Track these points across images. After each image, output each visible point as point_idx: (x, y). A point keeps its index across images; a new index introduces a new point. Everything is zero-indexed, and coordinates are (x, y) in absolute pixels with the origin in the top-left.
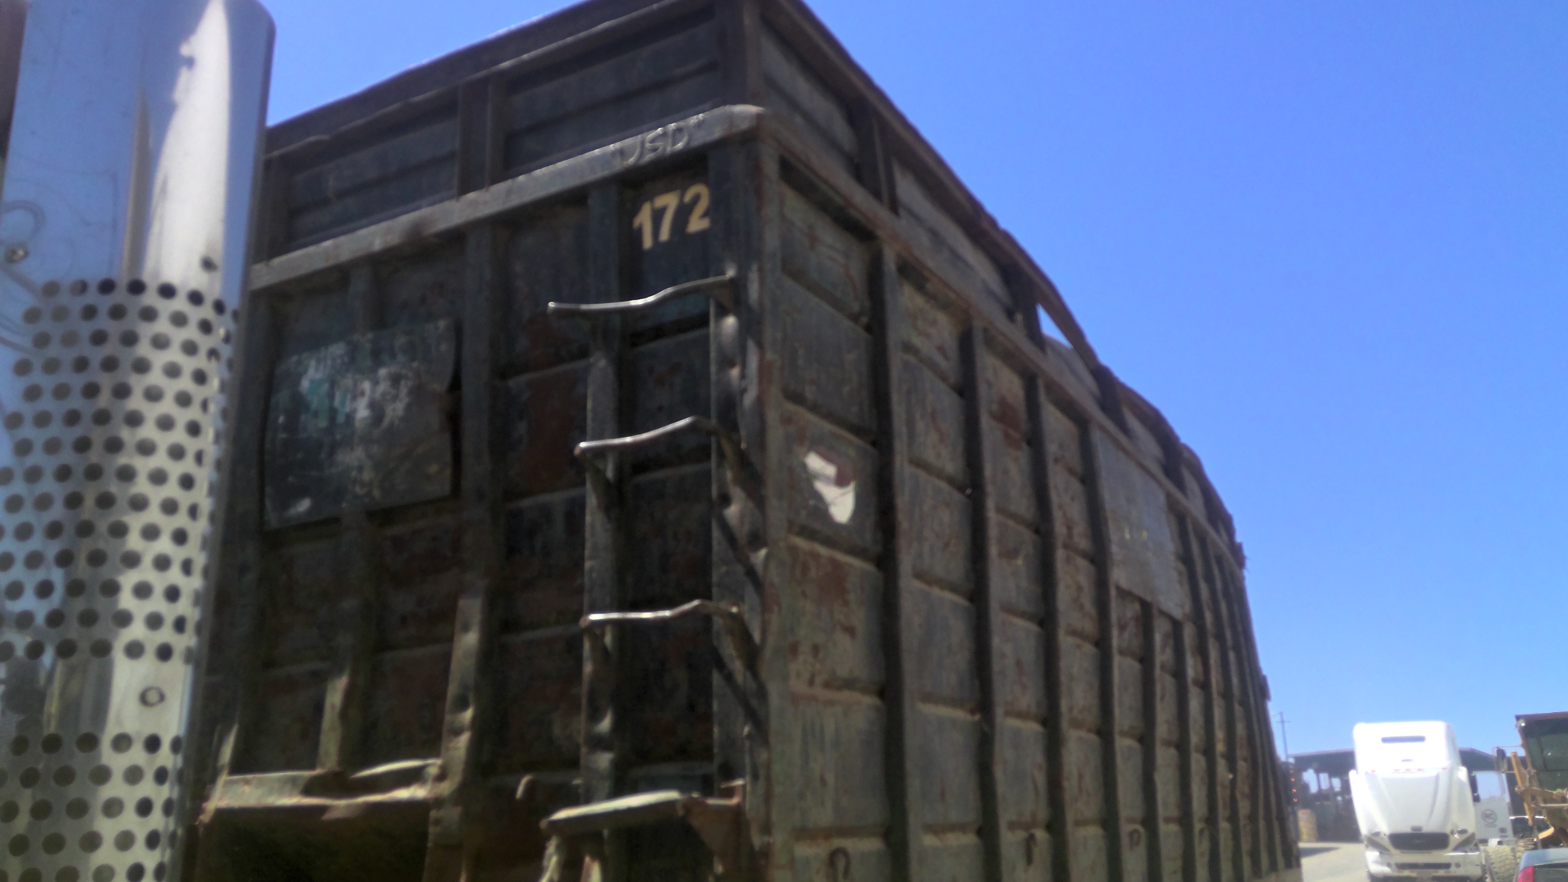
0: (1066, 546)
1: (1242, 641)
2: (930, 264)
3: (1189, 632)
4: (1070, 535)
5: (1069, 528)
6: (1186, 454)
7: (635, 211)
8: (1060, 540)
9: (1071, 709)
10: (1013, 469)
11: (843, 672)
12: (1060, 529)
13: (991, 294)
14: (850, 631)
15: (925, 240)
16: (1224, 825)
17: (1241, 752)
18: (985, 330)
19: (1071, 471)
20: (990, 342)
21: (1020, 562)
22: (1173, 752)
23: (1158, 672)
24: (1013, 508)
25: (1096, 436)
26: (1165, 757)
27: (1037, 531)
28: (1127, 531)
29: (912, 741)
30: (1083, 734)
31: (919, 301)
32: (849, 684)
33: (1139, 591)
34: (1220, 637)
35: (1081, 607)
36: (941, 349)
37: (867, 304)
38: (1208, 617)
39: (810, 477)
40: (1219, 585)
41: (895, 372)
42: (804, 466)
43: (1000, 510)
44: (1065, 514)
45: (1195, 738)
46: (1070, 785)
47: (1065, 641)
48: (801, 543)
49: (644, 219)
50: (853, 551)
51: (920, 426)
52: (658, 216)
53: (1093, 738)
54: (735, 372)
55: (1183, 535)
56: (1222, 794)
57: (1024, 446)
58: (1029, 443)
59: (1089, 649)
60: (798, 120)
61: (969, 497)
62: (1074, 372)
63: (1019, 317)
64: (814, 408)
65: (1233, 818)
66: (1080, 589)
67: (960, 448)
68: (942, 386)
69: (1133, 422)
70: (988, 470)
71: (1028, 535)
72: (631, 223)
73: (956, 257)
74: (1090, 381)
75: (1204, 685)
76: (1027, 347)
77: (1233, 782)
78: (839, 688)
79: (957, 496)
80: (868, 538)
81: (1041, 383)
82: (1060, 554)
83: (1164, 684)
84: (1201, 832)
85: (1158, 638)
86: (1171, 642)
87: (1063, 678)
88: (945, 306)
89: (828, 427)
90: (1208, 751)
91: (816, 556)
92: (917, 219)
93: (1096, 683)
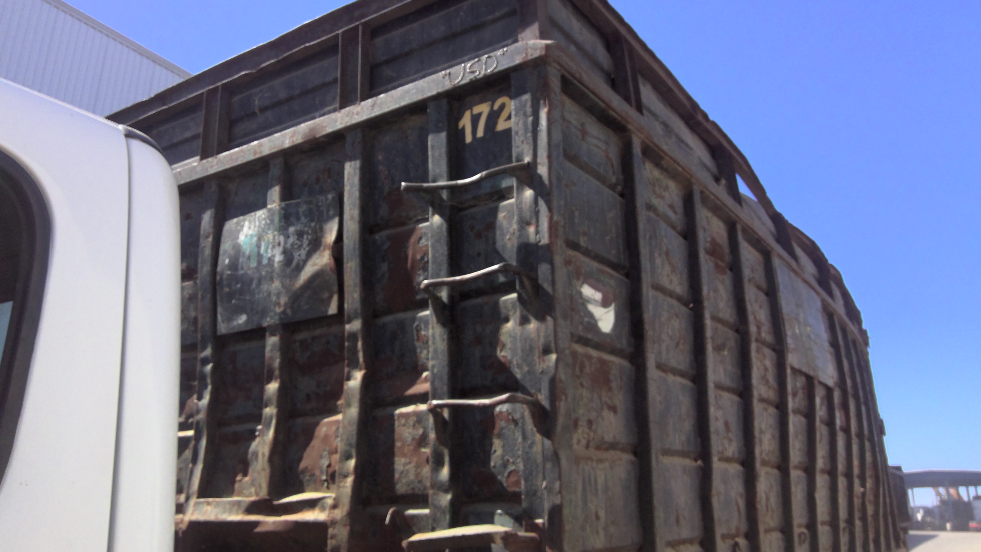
0: (757, 340)
1: (869, 398)
2: (665, 147)
3: (837, 395)
4: (759, 333)
5: (759, 328)
6: (832, 272)
7: (460, 117)
8: (753, 337)
9: (761, 453)
10: (721, 288)
11: (608, 438)
12: (753, 329)
13: (705, 166)
14: (613, 409)
15: (659, 129)
16: (858, 523)
17: (868, 473)
18: (702, 192)
19: (759, 288)
20: (705, 200)
21: (726, 353)
22: (826, 477)
23: (818, 423)
24: (721, 315)
25: (776, 262)
26: (821, 481)
27: (737, 331)
28: (797, 327)
29: (657, 483)
30: (769, 469)
31: (656, 173)
32: (613, 446)
33: (805, 369)
34: (856, 397)
35: (767, 381)
36: (671, 206)
37: (621, 177)
38: (849, 382)
39: (585, 301)
40: (855, 361)
41: (642, 225)
42: (580, 294)
43: (714, 318)
44: (755, 318)
45: (841, 466)
46: (761, 506)
47: (757, 407)
48: (579, 348)
49: (466, 121)
50: (614, 352)
51: (658, 261)
52: (475, 120)
53: (775, 472)
54: (532, 230)
55: (832, 328)
56: (857, 502)
57: (728, 272)
58: (731, 269)
59: (772, 410)
60: (573, 49)
61: (691, 309)
62: (759, 218)
63: (723, 182)
64: (586, 253)
65: (864, 519)
66: (766, 369)
67: (685, 276)
68: (673, 233)
69: (799, 251)
70: (705, 290)
71: (731, 334)
72: (457, 125)
73: (681, 141)
74: (770, 224)
75: (846, 430)
76: (729, 201)
77: (864, 495)
78: (607, 449)
79: (684, 310)
80: (624, 343)
81: (739, 227)
82: (754, 346)
83: (821, 431)
84: (844, 529)
85: (818, 401)
86: (825, 402)
87: (757, 433)
88: (674, 175)
89: (595, 265)
90: (849, 475)
91: (590, 357)
92: (654, 115)
93: (777, 434)
